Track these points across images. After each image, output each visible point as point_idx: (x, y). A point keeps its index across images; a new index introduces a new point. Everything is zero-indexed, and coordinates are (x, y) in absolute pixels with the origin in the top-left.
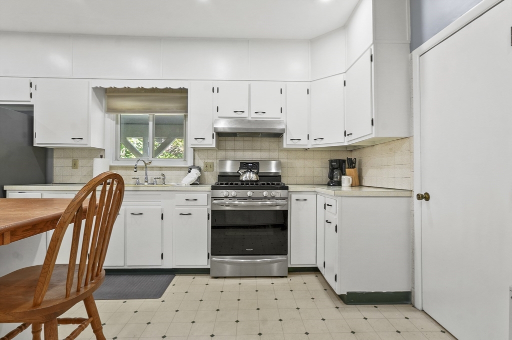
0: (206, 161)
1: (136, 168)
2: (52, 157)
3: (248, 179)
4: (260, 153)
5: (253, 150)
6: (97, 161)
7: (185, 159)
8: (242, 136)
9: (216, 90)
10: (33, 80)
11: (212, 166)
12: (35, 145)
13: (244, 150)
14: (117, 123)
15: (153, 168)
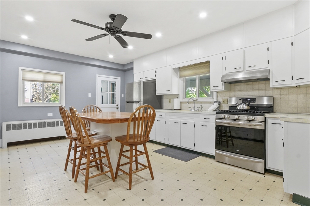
0: (224, 98)
1: (188, 103)
2: (163, 99)
3: (242, 108)
4: (258, 92)
5: (253, 90)
6: (176, 100)
7: (213, 97)
8: (245, 82)
9: (224, 58)
10: (156, 70)
11: (227, 101)
12: (157, 94)
13: (247, 90)
14: (184, 82)
15: (198, 102)
